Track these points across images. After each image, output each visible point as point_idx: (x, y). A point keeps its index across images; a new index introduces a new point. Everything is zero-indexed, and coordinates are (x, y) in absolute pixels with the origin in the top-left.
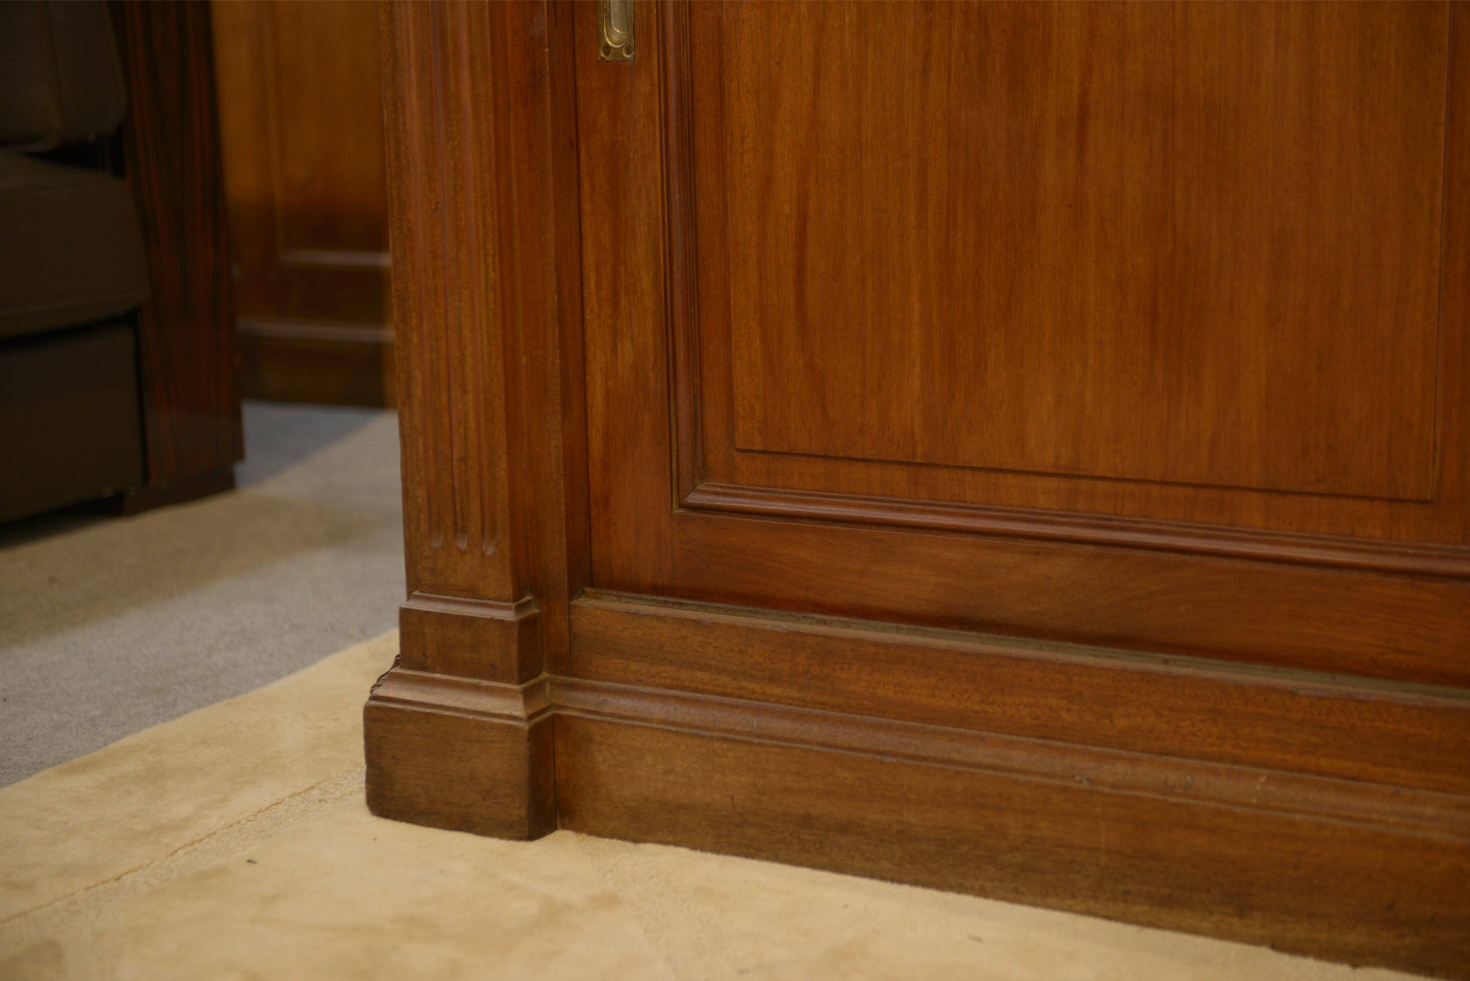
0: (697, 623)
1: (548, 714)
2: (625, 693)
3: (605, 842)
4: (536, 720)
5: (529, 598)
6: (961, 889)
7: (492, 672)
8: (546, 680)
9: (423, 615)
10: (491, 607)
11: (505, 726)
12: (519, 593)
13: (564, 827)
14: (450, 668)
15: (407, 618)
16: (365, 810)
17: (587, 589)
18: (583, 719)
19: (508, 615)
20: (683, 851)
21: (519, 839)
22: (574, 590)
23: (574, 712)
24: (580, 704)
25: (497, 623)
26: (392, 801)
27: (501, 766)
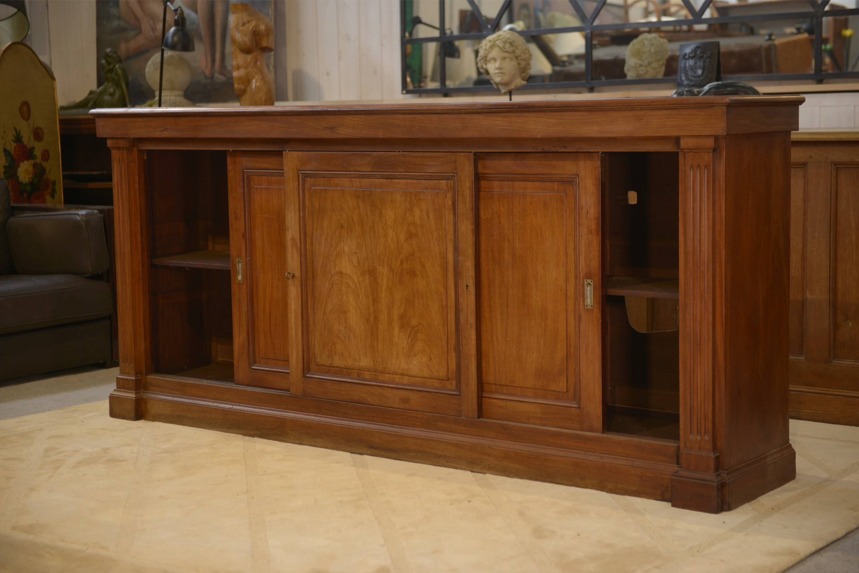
0: (165, 380)
1: (140, 397)
2: (153, 394)
3: (149, 422)
4: (137, 398)
5: (138, 375)
6: (201, 428)
7: (131, 389)
8: (141, 391)
9: (121, 378)
10: (131, 377)
11: (131, 399)
12: (136, 374)
13: (143, 419)
14: (124, 388)
15: (118, 379)
16: (109, 415)
17: (151, 373)
18: (147, 399)
19: (134, 378)
20: (161, 423)
21: (133, 420)
22: (147, 374)
23: (145, 397)
24: (145, 395)
25: (132, 379)
26: (113, 414)
27: (130, 407)
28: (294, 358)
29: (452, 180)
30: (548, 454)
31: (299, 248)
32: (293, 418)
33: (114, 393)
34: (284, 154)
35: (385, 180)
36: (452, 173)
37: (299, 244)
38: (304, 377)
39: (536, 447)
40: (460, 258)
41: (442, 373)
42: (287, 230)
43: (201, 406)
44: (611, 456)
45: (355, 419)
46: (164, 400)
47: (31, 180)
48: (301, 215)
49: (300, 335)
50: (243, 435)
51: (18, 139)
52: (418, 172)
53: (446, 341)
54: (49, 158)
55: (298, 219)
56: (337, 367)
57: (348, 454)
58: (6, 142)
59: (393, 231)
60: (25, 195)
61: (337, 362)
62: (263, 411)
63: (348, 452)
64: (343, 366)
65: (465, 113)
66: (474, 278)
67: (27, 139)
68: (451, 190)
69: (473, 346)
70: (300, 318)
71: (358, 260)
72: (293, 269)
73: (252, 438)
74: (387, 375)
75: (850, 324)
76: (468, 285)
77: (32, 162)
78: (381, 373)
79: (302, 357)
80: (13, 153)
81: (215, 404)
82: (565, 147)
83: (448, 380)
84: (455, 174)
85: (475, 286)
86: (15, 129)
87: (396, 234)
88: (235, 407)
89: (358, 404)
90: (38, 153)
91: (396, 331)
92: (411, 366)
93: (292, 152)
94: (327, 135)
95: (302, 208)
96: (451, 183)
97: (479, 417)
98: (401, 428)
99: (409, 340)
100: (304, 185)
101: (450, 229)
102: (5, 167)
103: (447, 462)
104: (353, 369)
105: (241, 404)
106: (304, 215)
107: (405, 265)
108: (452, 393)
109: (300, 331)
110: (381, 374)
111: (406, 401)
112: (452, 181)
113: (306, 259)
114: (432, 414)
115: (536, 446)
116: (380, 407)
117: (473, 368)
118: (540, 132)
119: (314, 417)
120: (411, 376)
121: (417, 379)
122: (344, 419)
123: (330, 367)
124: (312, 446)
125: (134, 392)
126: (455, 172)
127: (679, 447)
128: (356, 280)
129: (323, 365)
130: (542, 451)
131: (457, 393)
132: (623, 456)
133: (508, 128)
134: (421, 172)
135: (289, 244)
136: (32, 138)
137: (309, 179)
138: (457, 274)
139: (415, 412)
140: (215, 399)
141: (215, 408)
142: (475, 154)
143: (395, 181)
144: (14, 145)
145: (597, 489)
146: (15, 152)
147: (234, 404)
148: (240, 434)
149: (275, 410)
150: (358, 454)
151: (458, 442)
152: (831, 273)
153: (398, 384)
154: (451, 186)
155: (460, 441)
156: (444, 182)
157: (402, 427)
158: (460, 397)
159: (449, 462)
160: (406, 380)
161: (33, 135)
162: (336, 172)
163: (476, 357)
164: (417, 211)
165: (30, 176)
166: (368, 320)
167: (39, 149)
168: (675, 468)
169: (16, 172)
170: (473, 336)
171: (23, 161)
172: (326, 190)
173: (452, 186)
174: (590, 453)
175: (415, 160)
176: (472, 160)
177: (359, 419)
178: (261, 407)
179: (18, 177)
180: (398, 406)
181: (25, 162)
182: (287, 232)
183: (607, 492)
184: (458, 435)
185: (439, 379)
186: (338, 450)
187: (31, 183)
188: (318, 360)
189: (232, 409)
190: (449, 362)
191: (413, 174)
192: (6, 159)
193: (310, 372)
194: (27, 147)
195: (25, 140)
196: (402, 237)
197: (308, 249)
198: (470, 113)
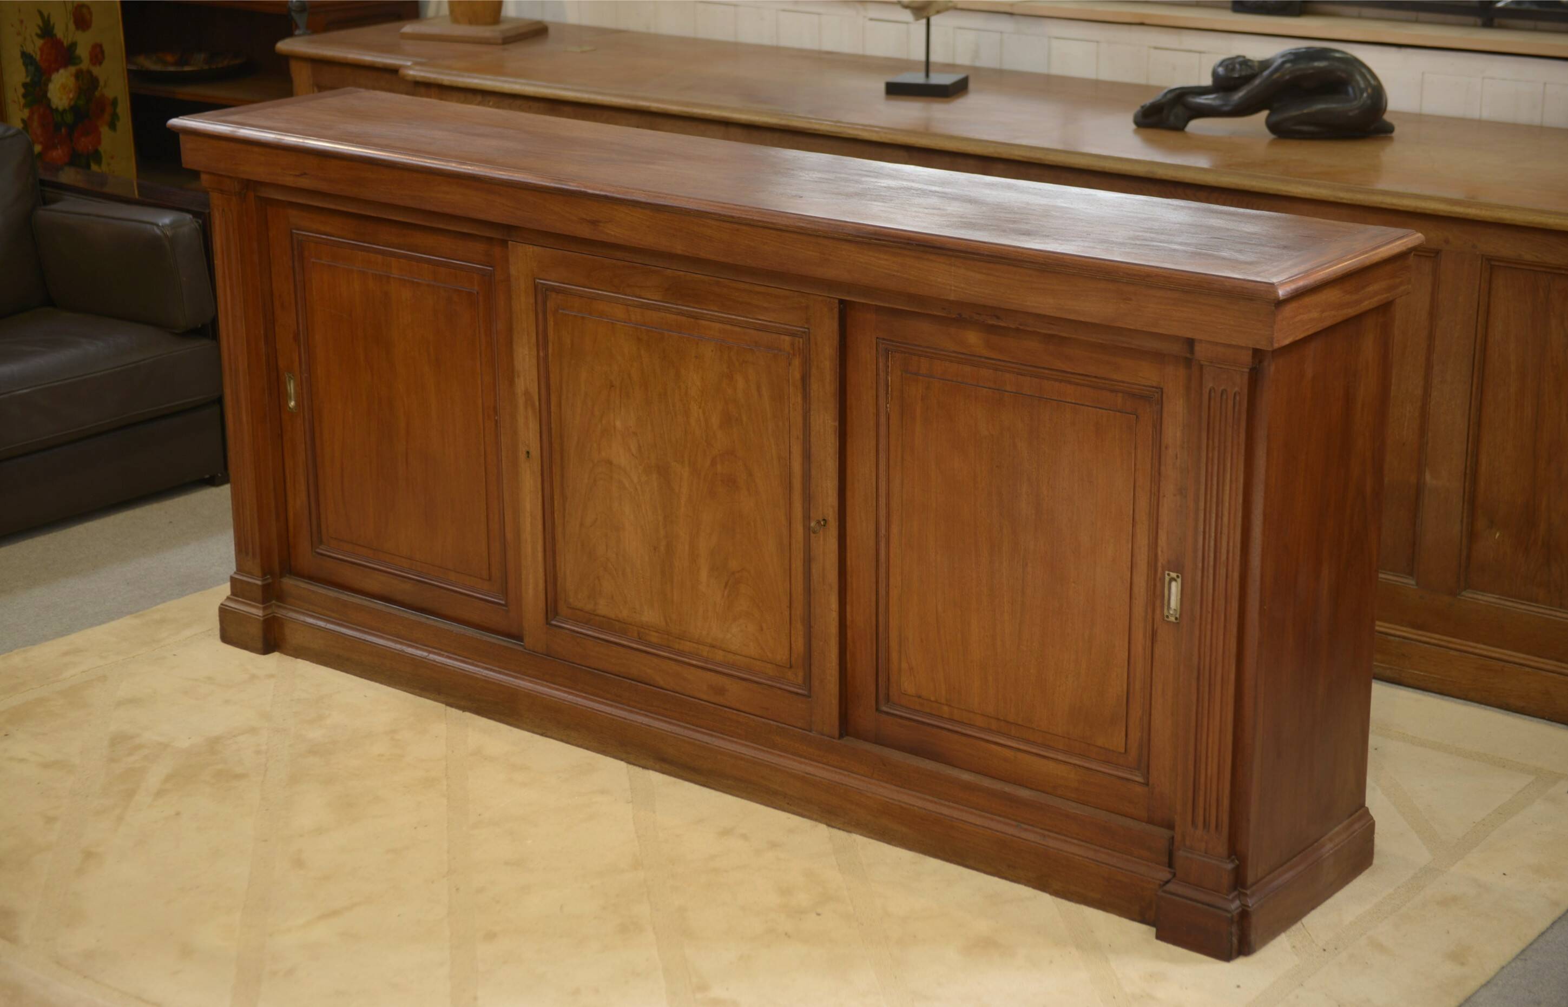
0: (313, 591)
1: (272, 615)
2: (292, 611)
3: (288, 657)
4: (266, 617)
5: (268, 577)
6: (376, 681)
7: (255, 600)
8: (273, 605)
9: (236, 579)
10: (255, 579)
11: (257, 619)
12: (264, 575)
13: (278, 651)
14: (244, 598)
15: (233, 580)
16: (219, 640)
17: (287, 575)
18: (284, 619)
19: (259, 583)
20: (307, 663)
21: (260, 654)
22: (282, 575)
23: (279, 616)
24: (281, 613)
25: (257, 585)
26: (226, 638)
27: (256, 631)
28: (531, 592)
29: (802, 338)
30: (957, 819)
31: (538, 410)
32: (530, 690)
33: (227, 603)
34: (510, 246)
35: (684, 318)
36: (801, 327)
37: (537, 404)
38: (547, 624)
39: (935, 803)
40: (814, 472)
41: (781, 655)
42: (516, 376)
43: (374, 646)
44: (1060, 837)
45: (634, 707)
46: (312, 626)
47: (72, 103)
48: (541, 354)
49: (540, 555)
50: (448, 704)
51: (47, 31)
52: (743, 317)
53: (788, 604)
54: (103, 58)
55: (534, 361)
56: (604, 617)
57: (623, 764)
58: (25, 39)
59: (700, 408)
60: (63, 130)
61: (603, 608)
62: (479, 671)
63: (622, 760)
64: (613, 616)
65: (824, 237)
66: (837, 509)
67: (64, 30)
68: (799, 355)
69: (833, 620)
70: (540, 527)
71: (640, 447)
72: (527, 442)
73: (461, 712)
74: (688, 643)
75: (1496, 534)
76: (825, 518)
77: (72, 69)
78: (676, 638)
79: (544, 592)
80: (38, 57)
81: (398, 647)
82: (998, 318)
83: (791, 667)
84: (806, 330)
85: (837, 524)
86: (41, 13)
87: (704, 413)
88: (432, 656)
89: (639, 684)
90: (83, 52)
91: (704, 575)
92: (729, 636)
93: (524, 245)
94: (585, 232)
95: (542, 342)
96: (799, 342)
97: (841, 736)
98: (712, 736)
99: (726, 593)
100: (545, 303)
101: (797, 419)
102: (25, 85)
103: (788, 804)
104: (630, 624)
105: (442, 653)
106: (546, 355)
107: (719, 467)
108: (796, 690)
109: (540, 548)
110: (677, 640)
111: (721, 691)
112: (801, 340)
113: (550, 430)
114: (763, 720)
115: (936, 800)
116: (677, 695)
117: (833, 656)
118: (955, 290)
119: (566, 695)
120: (729, 652)
121: (739, 657)
122: (617, 704)
123: (591, 614)
124: (562, 740)
125: (261, 606)
126: (806, 326)
127: (1173, 838)
128: (635, 480)
129: (578, 610)
130: (946, 811)
131: (805, 692)
132: (1079, 840)
133: (899, 274)
134: (747, 317)
135: (521, 401)
136: (72, 26)
137: (554, 295)
138: (808, 498)
139: (735, 712)
140: (399, 637)
141: (399, 654)
142: (841, 302)
143: (703, 322)
144: (39, 42)
145: (1035, 887)
146: (41, 56)
147: (430, 649)
148: (442, 702)
149: (500, 673)
150: (640, 766)
151: (806, 775)
152: (1470, 445)
153: (706, 661)
154: (799, 348)
155: (810, 774)
156: (787, 338)
157: (714, 733)
158: (810, 699)
159: (791, 805)
160: (719, 656)
161: (72, 21)
162: (600, 292)
163: (838, 639)
164: (741, 383)
165: (71, 96)
166: (655, 549)
167: (84, 44)
168: (1164, 875)
169: (46, 92)
170: (834, 604)
171: (57, 70)
172: (583, 318)
173: (801, 348)
174: (1026, 826)
175: (736, 294)
176: (836, 310)
177: (641, 709)
178: (475, 663)
179: (49, 100)
180: (705, 697)
181: (62, 71)
182: (516, 380)
183: (1051, 894)
184: (807, 761)
185: (777, 665)
186: (606, 755)
187: (74, 109)
188: (571, 600)
189: (428, 659)
190: (793, 639)
191: (734, 317)
192: (27, 71)
193: (557, 617)
194: (62, 43)
195: (59, 32)
196: (715, 421)
197: (552, 414)
198: (833, 238)
